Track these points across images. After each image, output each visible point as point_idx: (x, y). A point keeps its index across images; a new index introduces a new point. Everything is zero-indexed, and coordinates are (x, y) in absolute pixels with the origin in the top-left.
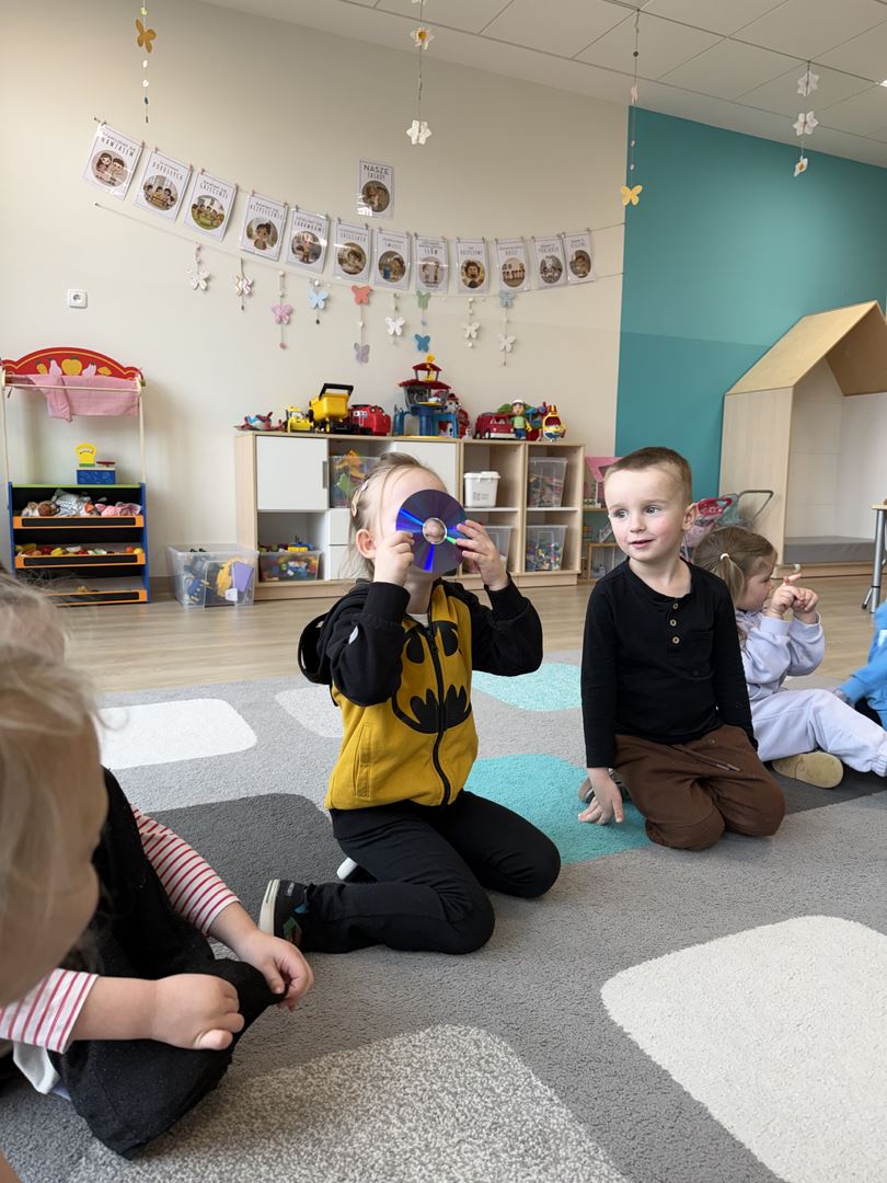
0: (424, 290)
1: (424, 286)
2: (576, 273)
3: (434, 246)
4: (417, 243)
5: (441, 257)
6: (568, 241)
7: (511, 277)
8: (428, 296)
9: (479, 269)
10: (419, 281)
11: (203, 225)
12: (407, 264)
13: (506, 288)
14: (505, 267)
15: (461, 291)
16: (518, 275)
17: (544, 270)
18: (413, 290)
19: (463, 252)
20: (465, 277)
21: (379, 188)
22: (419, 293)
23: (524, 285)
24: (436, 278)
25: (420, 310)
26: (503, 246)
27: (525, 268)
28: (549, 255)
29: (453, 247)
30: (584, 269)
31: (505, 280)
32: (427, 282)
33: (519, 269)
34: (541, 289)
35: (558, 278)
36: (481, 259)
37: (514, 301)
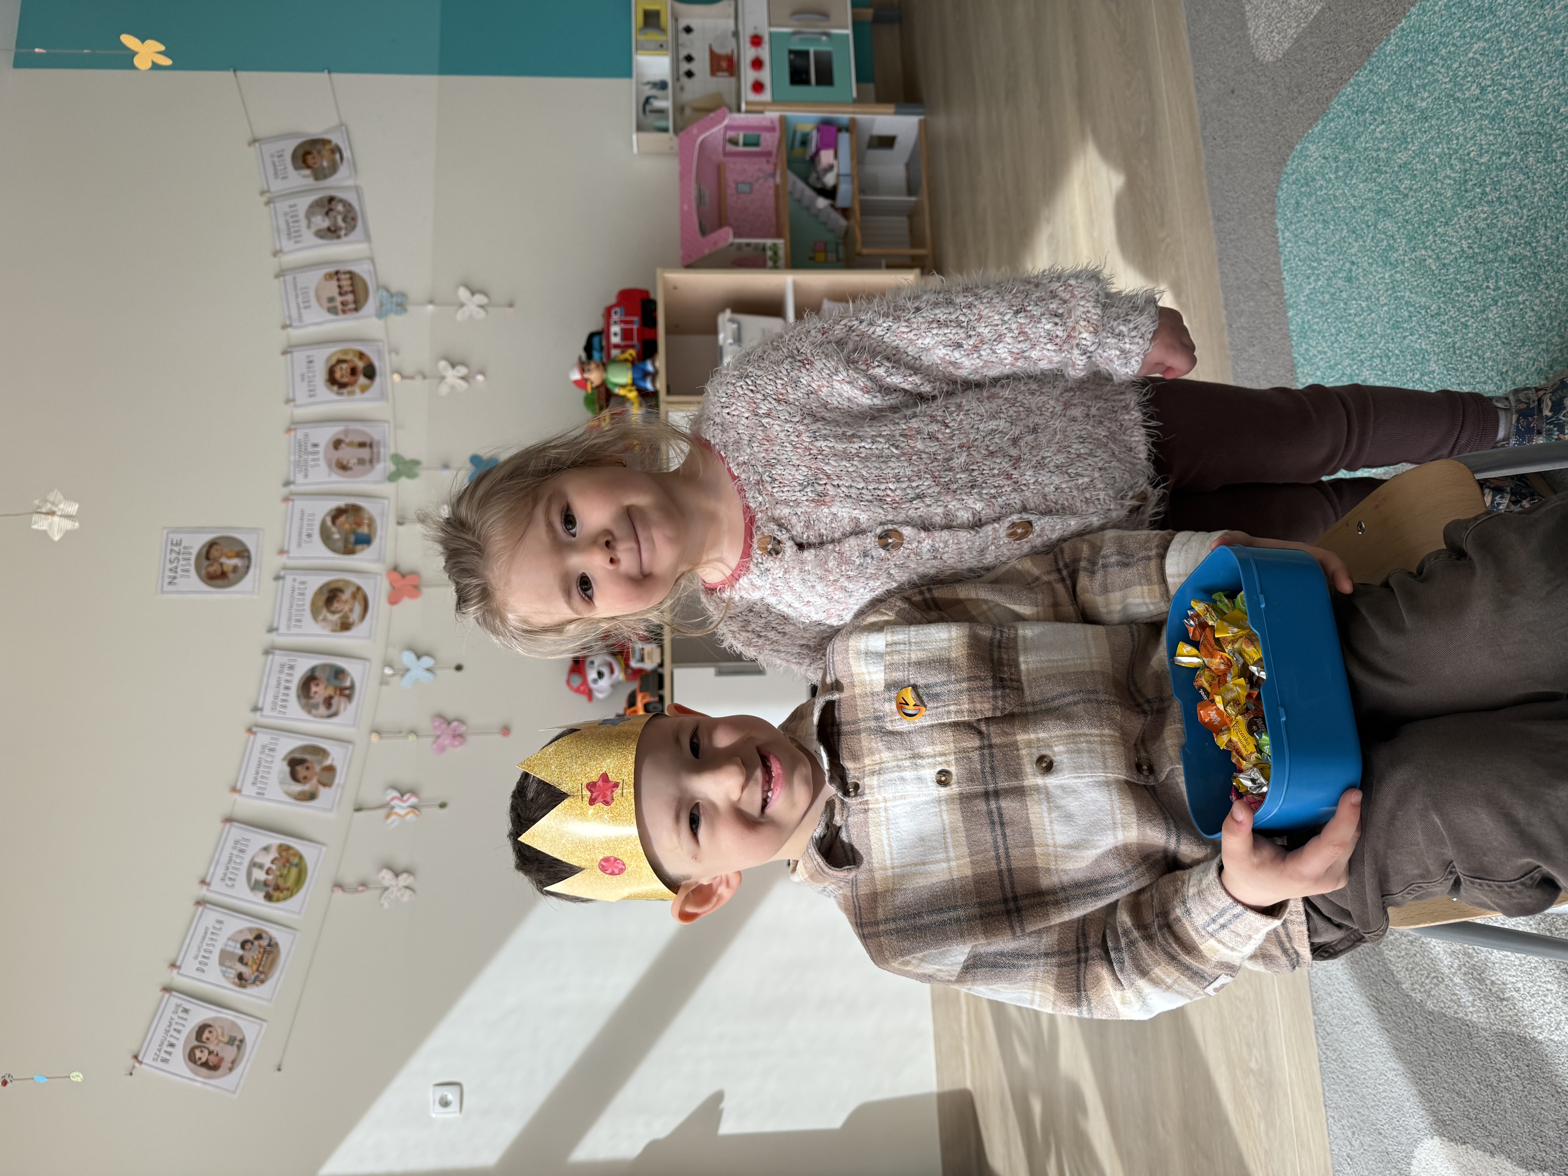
0: (385, 466)
1: (379, 467)
2: (334, 169)
3: (303, 449)
4: (302, 484)
5: (325, 435)
6: (277, 186)
7: (350, 298)
8: (397, 459)
9: (340, 361)
10: (371, 477)
11: (300, 881)
12: (341, 503)
13: (370, 306)
14: (332, 310)
15: (383, 396)
16: (346, 283)
17: (332, 233)
18: (388, 489)
19: (312, 393)
20: (357, 389)
21: (208, 558)
22: (393, 477)
23: (362, 270)
24: (362, 445)
25: (424, 474)
26: (294, 313)
27: (332, 269)
28: (303, 223)
29: (301, 413)
30: (326, 152)
31: (356, 309)
32: (371, 461)
33: (334, 283)
34: (368, 238)
35: (348, 206)
36: (322, 357)
37: (394, 289)
